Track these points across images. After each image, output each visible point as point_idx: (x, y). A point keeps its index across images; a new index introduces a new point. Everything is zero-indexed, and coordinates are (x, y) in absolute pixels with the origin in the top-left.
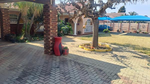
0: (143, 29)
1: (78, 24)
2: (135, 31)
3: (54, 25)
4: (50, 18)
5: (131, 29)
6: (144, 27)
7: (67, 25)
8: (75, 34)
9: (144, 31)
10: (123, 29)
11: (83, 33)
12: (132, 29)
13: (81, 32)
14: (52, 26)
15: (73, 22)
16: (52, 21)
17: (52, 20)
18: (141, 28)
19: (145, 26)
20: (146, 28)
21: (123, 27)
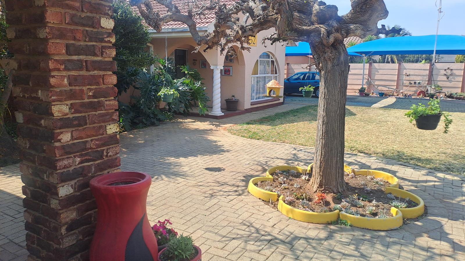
0: (448, 84)
1: (226, 72)
2: (422, 92)
3: (88, 90)
4: (46, 40)
5: (407, 83)
6: (451, 75)
7: (184, 75)
8: (217, 111)
9: (454, 91)
10: (377, 83)
11: (247, 105)
12: (411, 83)
13: (237, 102)
14: (72, 95)
15: (205, 64)
16: (68, 65)
17: (68, 53)
18: (440, 79)
19: (454, 72)
20: (458, 79)
21: (377, 77)
